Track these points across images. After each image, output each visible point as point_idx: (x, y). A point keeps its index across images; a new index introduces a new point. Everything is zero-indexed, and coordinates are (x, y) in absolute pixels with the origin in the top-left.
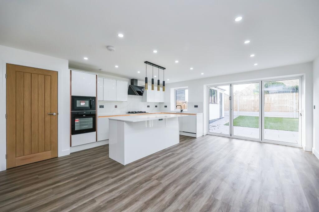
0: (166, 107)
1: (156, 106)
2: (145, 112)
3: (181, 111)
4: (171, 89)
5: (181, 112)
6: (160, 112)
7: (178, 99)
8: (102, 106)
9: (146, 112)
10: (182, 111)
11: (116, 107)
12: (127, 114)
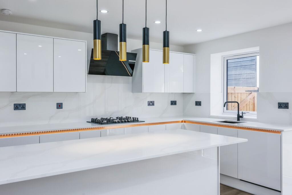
0: (198, 103)
1: (173, 103)
2: (135, 120)
3: (239, 117)
4: (212, 55)
5: (238, 120)
6: (181, 120)
7: (233, 82)
8: (20, 105)
9: (138, 121)
10: (242, 117)
11: (60, 106)
12: (90, 125)
